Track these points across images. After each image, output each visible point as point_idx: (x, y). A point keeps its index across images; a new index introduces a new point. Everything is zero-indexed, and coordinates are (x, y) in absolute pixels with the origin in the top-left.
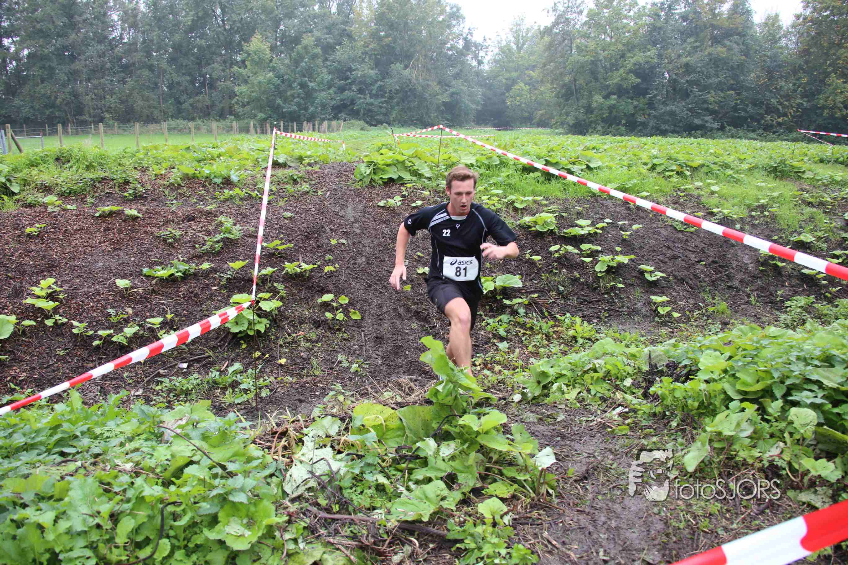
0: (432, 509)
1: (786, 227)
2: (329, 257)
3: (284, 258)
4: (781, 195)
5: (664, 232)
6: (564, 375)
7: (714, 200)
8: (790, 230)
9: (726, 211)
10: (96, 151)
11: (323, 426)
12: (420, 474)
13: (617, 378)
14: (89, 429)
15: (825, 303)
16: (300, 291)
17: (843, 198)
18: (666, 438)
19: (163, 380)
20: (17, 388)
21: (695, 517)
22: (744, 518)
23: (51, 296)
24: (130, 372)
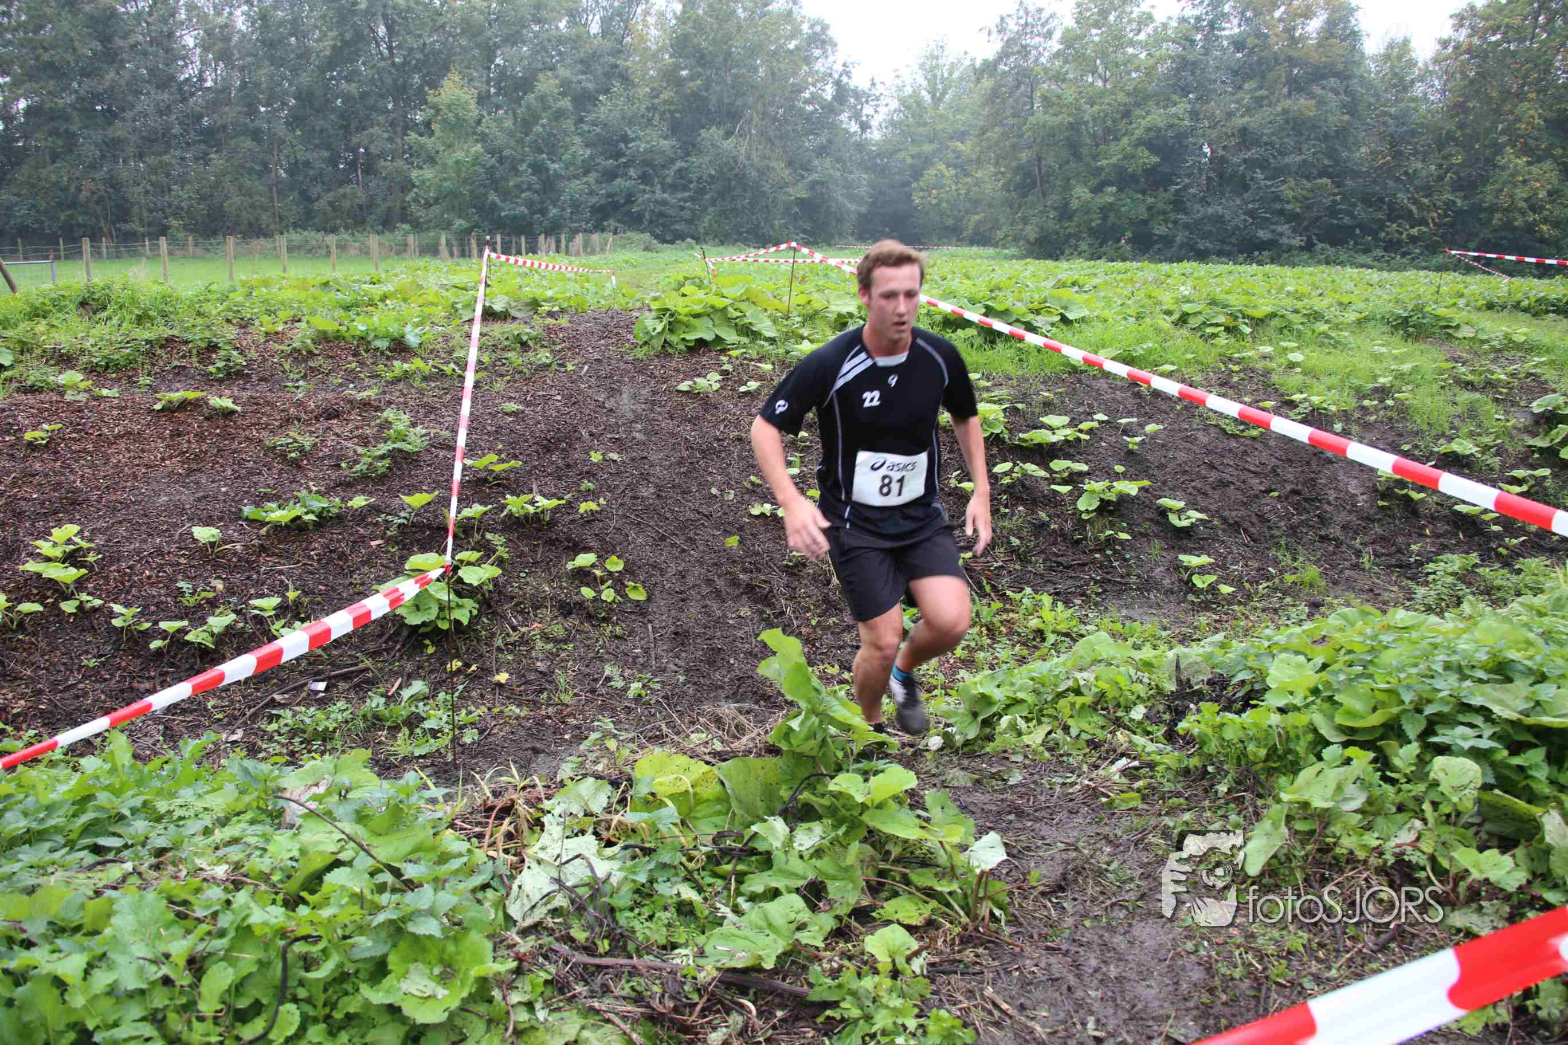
0: (781, 946)
1: (1425, 427)
2: (587, 485)
3: (504, 486)
4: (1416, 369)
5: (1203, 438)
6: (1022, 701)
7: (1295, 379)
8: (1433, 433)
9: (1315, 400)
10: (156, 288)
11: (579, 796)
12: (757, 884)
13: (1118, 705)
14: (145, 804)
15: (1497, 566)
16: (534, 549)
17: (1529, 375)
18: (1209, 814)
19: (281, 712)
20: (9, 728)
21: (1261, 957)
22: (1351, 959)
23: (72, 558)
24: (222, 698)
